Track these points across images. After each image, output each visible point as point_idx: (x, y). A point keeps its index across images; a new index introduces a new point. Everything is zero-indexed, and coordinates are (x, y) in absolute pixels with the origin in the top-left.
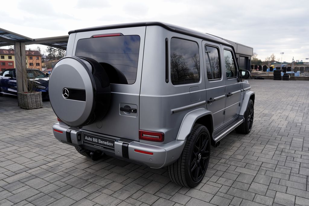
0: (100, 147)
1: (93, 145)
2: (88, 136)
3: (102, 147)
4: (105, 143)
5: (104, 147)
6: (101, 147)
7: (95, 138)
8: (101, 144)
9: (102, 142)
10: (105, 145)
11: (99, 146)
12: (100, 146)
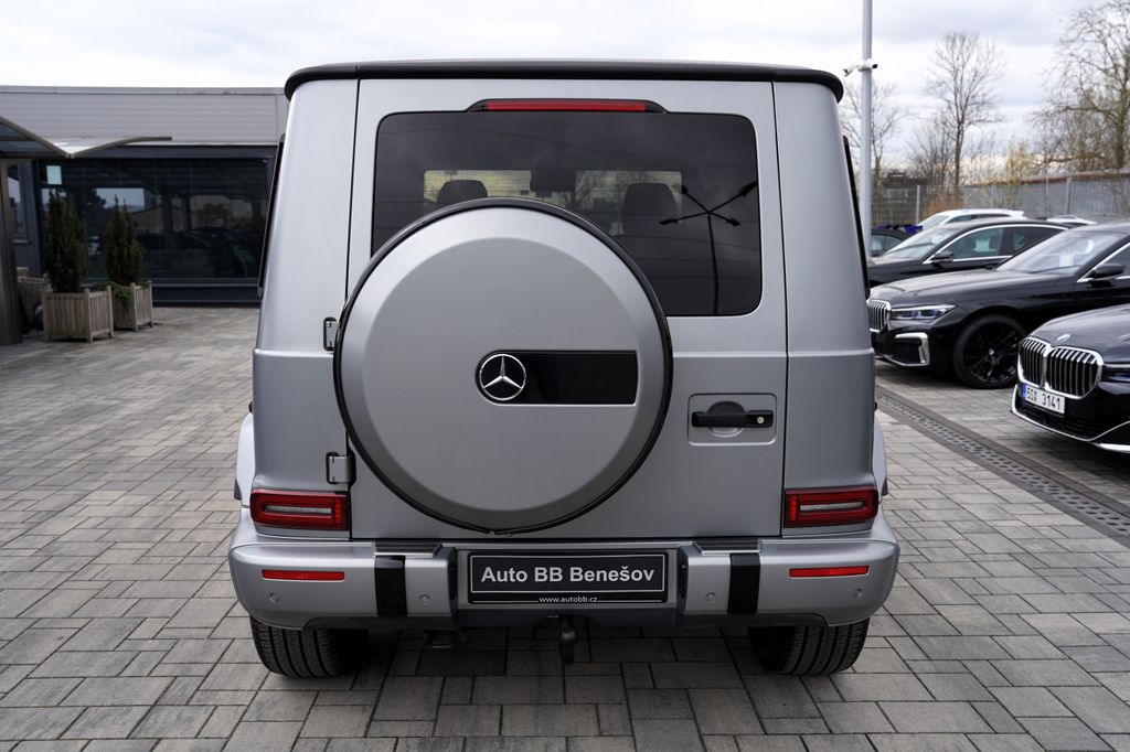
0: (579, 599)
1: (536, 597)
2: (500, 566)
3: (588, 596)
4: (612, 576)
5: (601, 597)
6: (584, 599)
7: (547, 564)
8: (583, 585)
9: (589, 576)
10: (609, 584)
11: (567, 596)
12: (575, 595)
